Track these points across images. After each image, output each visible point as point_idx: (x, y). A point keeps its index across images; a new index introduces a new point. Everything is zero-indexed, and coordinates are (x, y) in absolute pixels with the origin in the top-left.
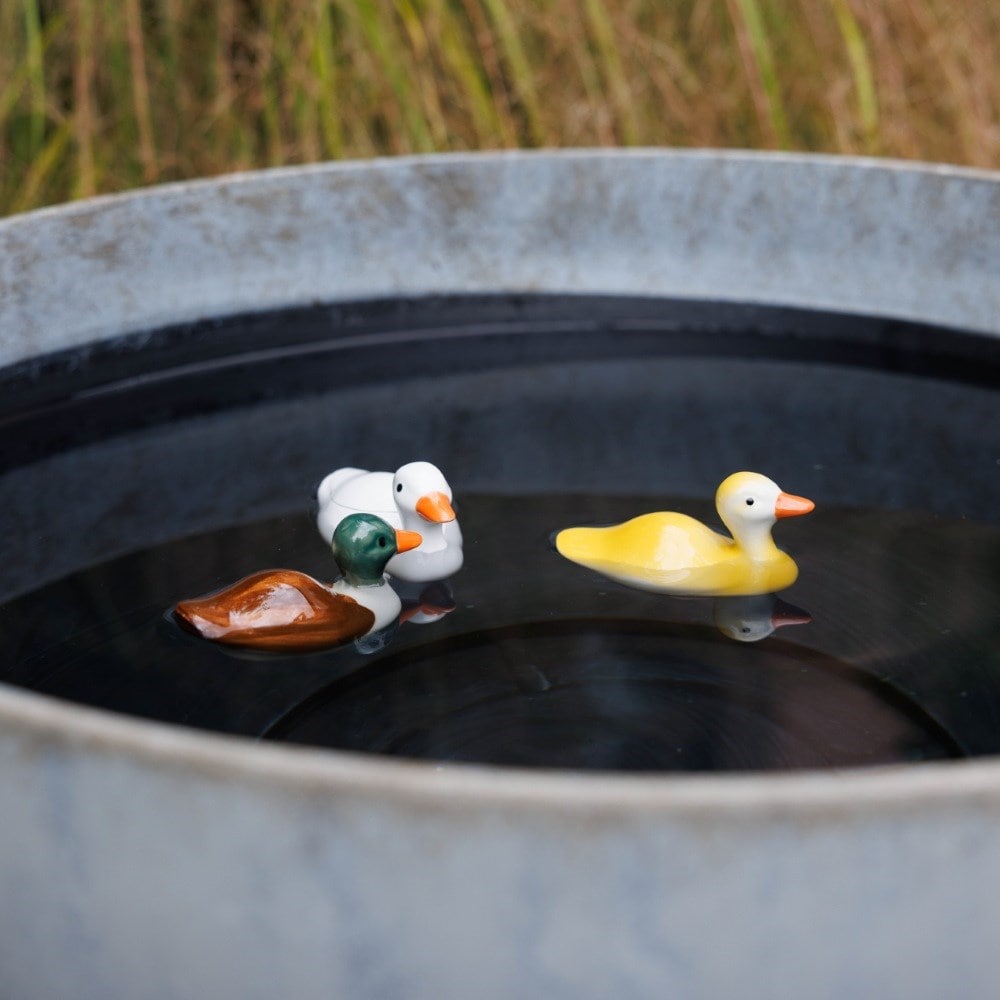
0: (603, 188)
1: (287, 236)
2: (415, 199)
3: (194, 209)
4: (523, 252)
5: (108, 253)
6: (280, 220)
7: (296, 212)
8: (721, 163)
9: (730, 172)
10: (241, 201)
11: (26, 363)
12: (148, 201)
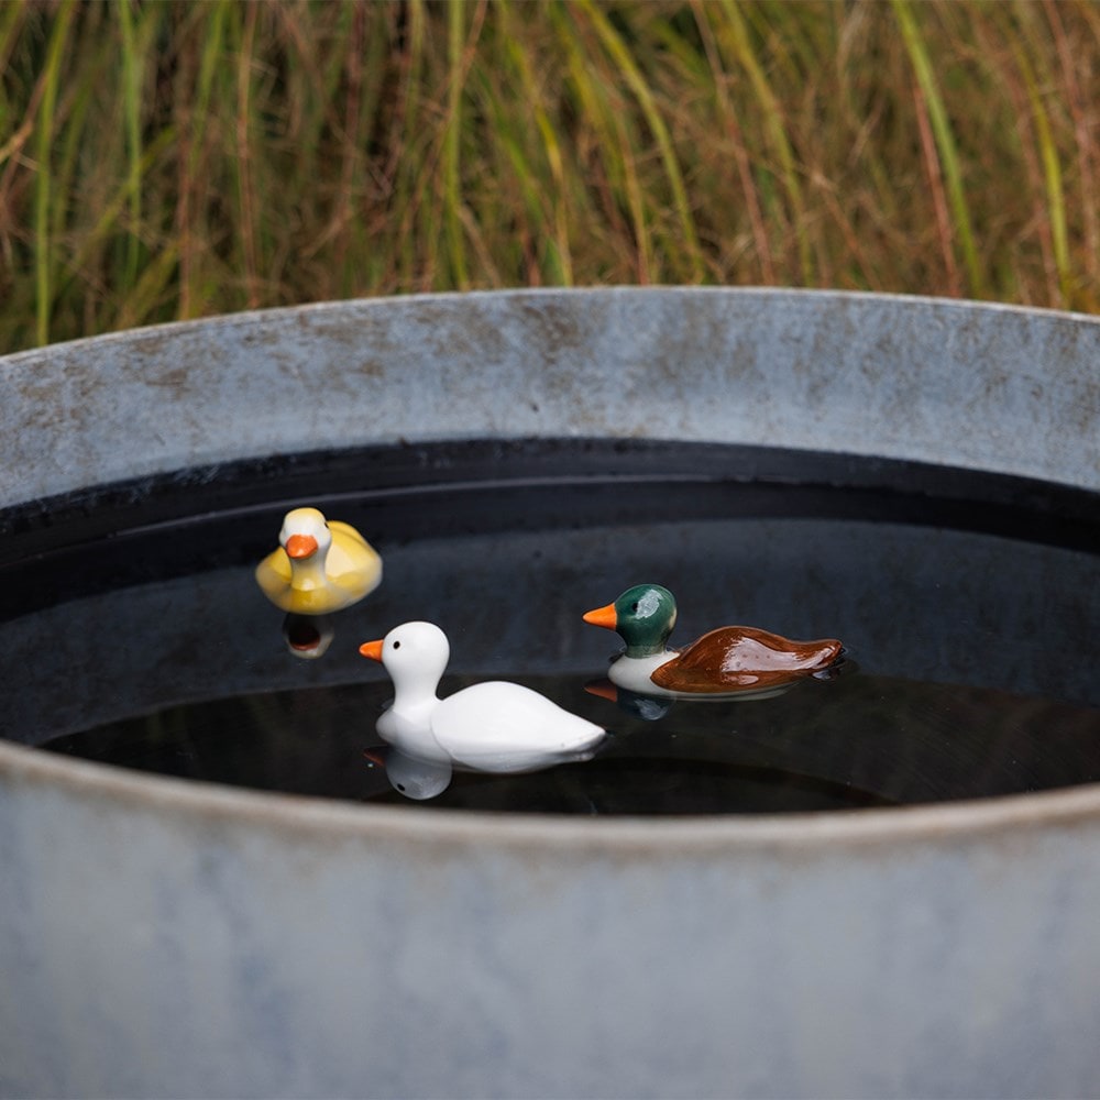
0: (717, 328)
1: (371, 369)
2: (512, 334)
3: (271, 338)
4: (631, 395)
5: (176, 381)
6: (364, 353)
7: (382, 344)
8: (845, 302)
9: (854, 313)
10: (320, 331)
11: (84, 492)
12: (220, 327)
